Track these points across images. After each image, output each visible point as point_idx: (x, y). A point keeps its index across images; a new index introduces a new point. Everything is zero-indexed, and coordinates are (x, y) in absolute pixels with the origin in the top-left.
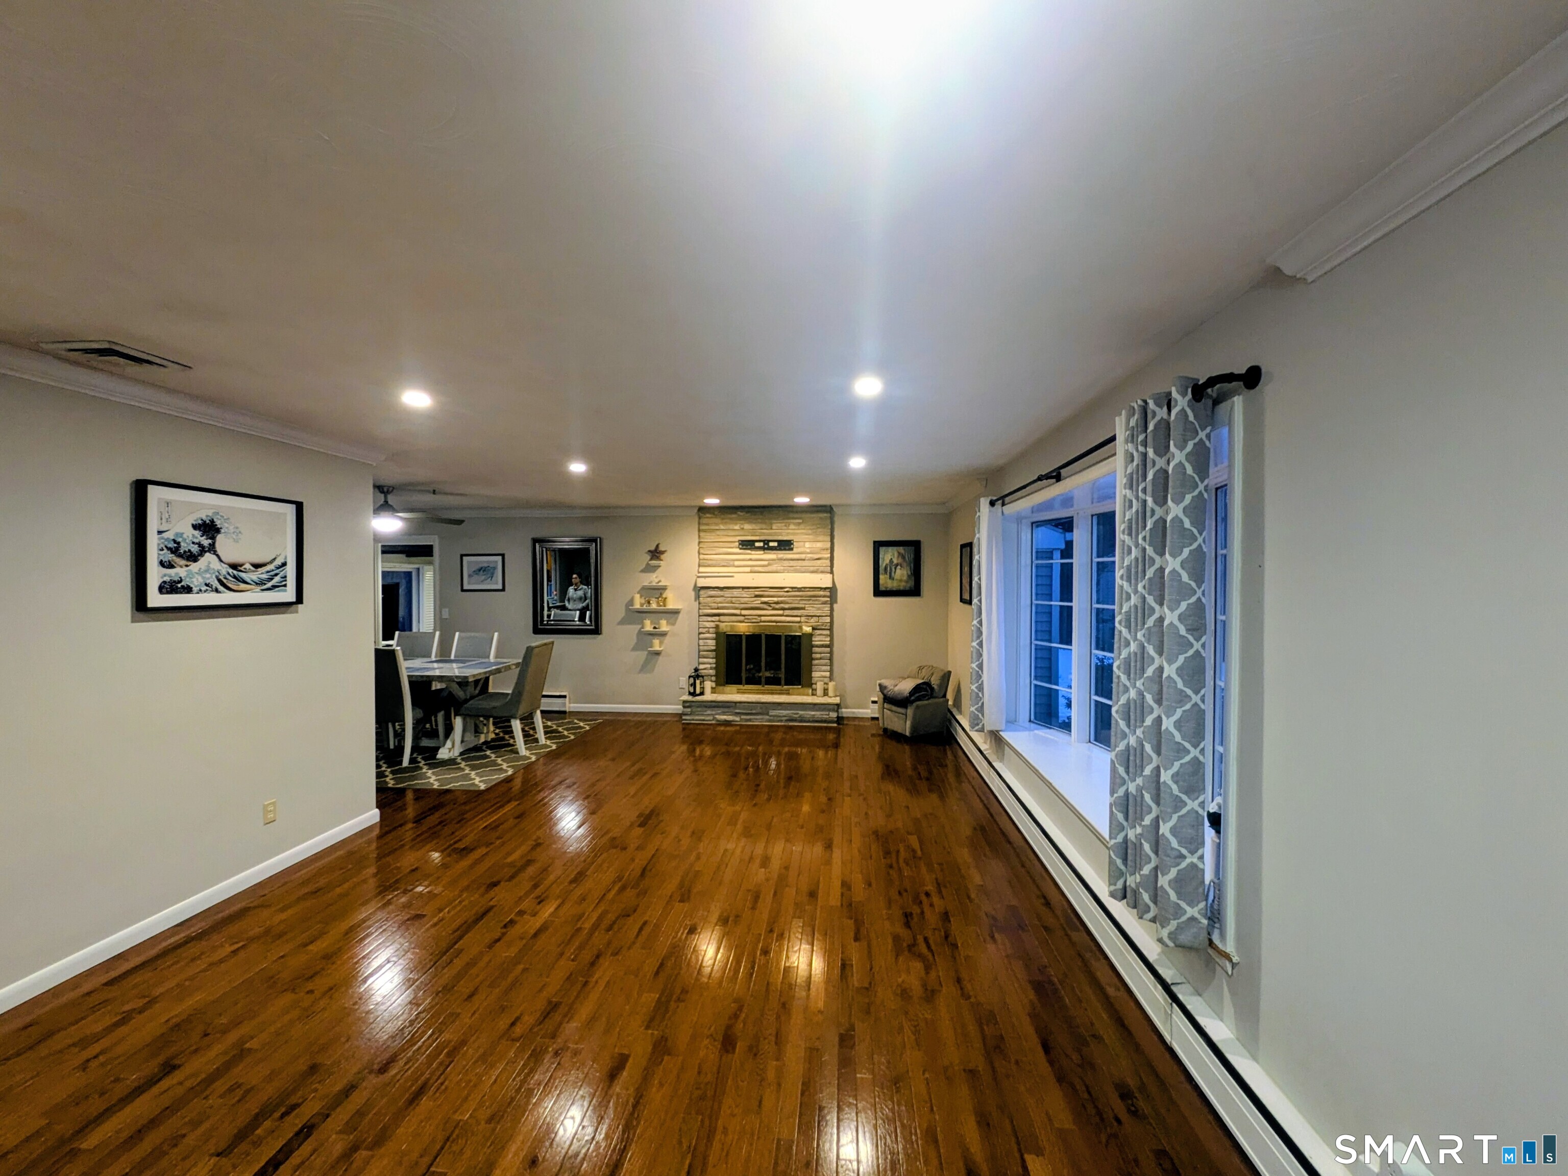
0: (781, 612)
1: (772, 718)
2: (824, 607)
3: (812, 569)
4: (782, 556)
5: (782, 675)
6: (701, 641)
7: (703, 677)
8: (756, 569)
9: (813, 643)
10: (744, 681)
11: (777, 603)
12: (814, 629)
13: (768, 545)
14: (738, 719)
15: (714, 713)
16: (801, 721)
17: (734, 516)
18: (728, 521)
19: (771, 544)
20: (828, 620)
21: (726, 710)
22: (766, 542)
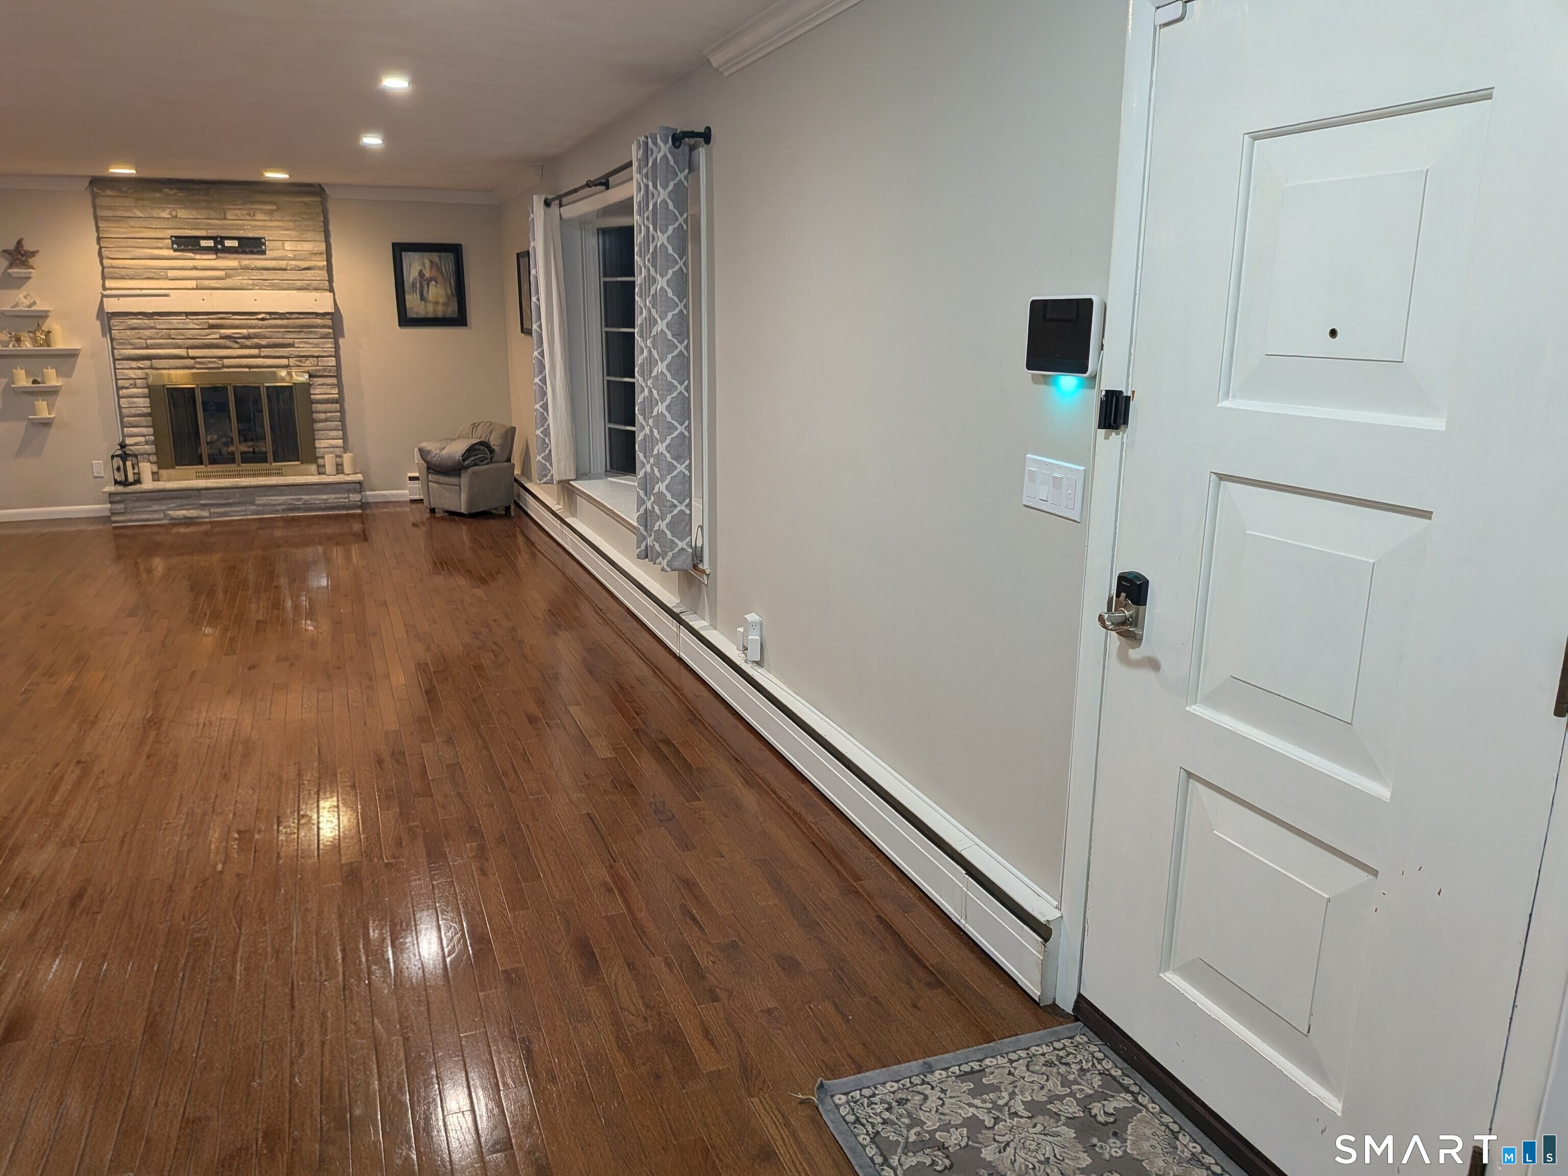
0: (255, 352)
1: (260, 508)
2: (324, 343)
3: (299, 283)
4: (247, 262)
5: (267, 447)
6: (122, 400)
7: (136, 456)
8: (206, 283)
9: (312, 397)
10: (205, 459)
11: (248, 337)
12: (311, 376)
13: (223, 245)
14: (205, 513)
15: (163, 507)
16: (306, 510)
17: (158, 195)
18: (146, 203)
19: (228, 243)
20: (332, 362)
21: (185, 502)
22: (216, 239)
